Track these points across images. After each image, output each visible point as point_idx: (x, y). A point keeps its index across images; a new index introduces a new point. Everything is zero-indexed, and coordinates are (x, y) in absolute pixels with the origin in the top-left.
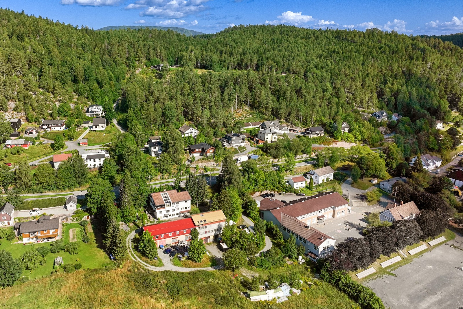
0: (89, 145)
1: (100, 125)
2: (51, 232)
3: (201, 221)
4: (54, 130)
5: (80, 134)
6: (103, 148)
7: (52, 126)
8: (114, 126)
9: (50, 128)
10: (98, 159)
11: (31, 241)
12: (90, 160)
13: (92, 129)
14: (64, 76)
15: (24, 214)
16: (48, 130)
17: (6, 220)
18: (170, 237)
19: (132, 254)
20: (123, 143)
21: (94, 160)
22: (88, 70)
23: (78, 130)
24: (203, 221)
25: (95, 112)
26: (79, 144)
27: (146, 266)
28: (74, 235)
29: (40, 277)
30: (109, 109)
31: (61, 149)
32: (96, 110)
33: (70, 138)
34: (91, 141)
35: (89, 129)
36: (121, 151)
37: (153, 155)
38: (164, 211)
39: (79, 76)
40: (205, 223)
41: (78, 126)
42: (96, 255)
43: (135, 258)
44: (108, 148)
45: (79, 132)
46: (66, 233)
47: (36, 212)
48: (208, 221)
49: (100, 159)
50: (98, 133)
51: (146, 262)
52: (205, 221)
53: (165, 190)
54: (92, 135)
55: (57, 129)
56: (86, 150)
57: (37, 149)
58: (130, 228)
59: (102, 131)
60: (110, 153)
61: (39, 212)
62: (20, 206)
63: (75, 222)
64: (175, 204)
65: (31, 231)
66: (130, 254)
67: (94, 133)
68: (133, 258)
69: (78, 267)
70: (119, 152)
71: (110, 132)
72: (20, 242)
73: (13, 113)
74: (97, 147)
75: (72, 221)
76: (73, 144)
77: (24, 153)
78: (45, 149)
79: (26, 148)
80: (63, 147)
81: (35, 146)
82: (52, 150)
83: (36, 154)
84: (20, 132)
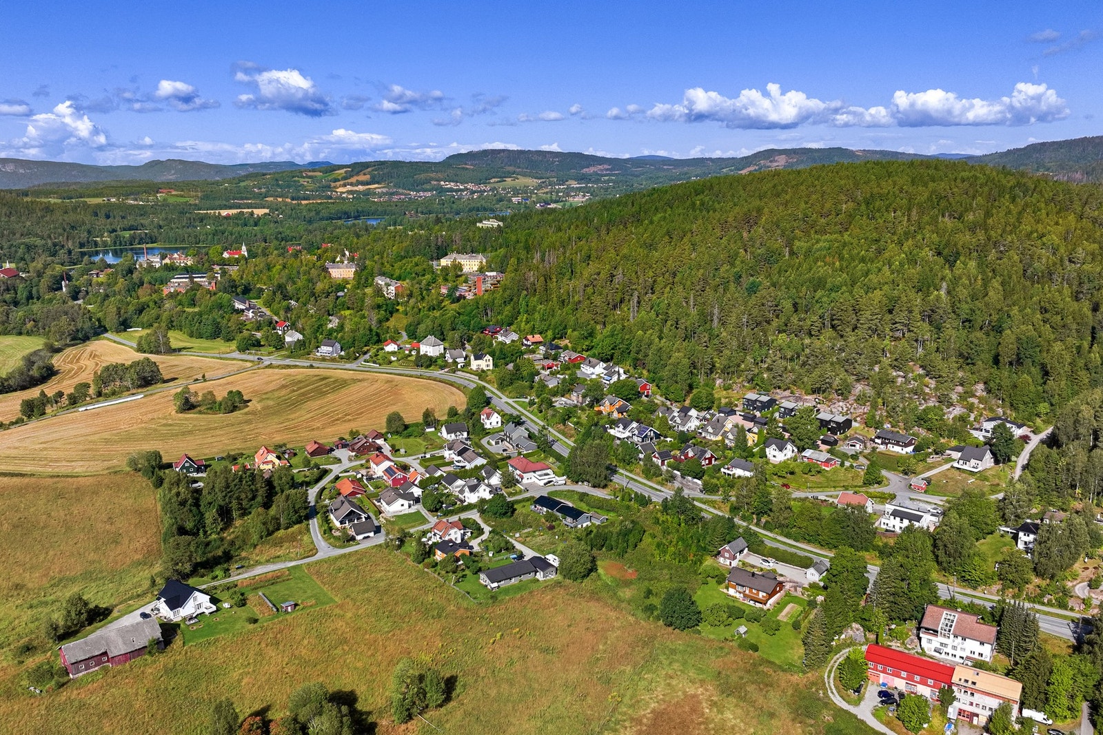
0: (925, 492)
1: (973, 461)
2: (761, 595)
3: (966, 681)
4: (891, 449)
5: (927, 470)
6: (943, 503)
7: (889, 443)
8: (1010, 469)
9: (886, 445)
10: (908, 521)
11: (737, 595)
12: (895, 519)
13: (955, 465)
15: (755, 560)
16: (882, 448)
17: (728, 559)
18: (929, 686)
19: (830, 672)
21: (902, 520)
23: (932, 459)
24: (970, 683)
26: (910, 485)
27: (832, 693)
28: (788, 613)
29: (712, 637)
31: (876, 486)
33: (905, 472)
34: (938, 486)
35: (953, 463)
37: (1021, 546)
38: (936, 641)
40: (973, 686)
41: (939, 453)
42: (792, 649)
43: (829, 677)
45: (932, 463)
46: (780, 606)
47: (768, 564)
48: (977, 687)
49: (910, 522)
50: (964, 475)
51: (837, 688)
52: (974, 683)
53: (959, 610)
54: (950, 476)
55: (897, 449)
56: (911, 499)
57: (842, 474)
58: (867, 639)
59: (972, 473)
61: (772, 565)
62: (755, 546)
63: (805, 597)
64: (960, 638)
65: (739, 582)
66: (828, 669)
67: (957, 472)
68: (826, 674)
69: (755, 649)
71: (986, 479)
72: (725, 591)
73: (851, 405)
74: (936, 499)
75: (803, 595)
76: (903, 482)
77: (819, 475)
78: (853, 477)
79: (827, 469)
80: (879, 483)
81: (843, 469)
82: (861, 484)
83: (834, 481)
84: (840, 440)
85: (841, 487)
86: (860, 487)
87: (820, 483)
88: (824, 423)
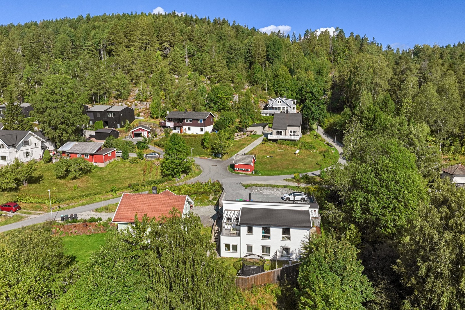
0: (257, 173)
1: (289, 129)
4: (188, 132)
5: (242, 146)
6: (296, 184)
7: (185, 124)
8: (317, 136)
9: (181, 127)
10: (280, 230)
12: (250, 230)
13: (269, 137)
14: (233, 55)
16: (177, 133)
20: (384, 176)
21: (267, 231)
22: (272, 47)
23: (238, 137)
25: (279, 108)
26: (232, 166)
30: (313, 94)
31: (183, 176)
32: (281, 105)
33: (216, 153)
34: (266, 163)
35: (263, 137)
36: (375, 207)
39: (257, 56)
41: (241, 130)
44: (312, 187)
45: (240, 141)
49: (286, 232)
50: (283, 147)
54: (269, 150)
55: (195, 130)
59: (293, 142)
60: (321, 208)
67: (274, 145)
70: (365, 210)
71: (311, 147)
74: (279, 180)
76: (219, 166)
77: (86, 177)
78: (144, 171)
79: (101, 165)
80: (186, 171)
81: (127, 163)
82: (159, 177)
83: (113, 182)
84: (121, 132)
85: (125, 188)
86: (157, 182)
87: (88, 188)
88: (98, 115)
